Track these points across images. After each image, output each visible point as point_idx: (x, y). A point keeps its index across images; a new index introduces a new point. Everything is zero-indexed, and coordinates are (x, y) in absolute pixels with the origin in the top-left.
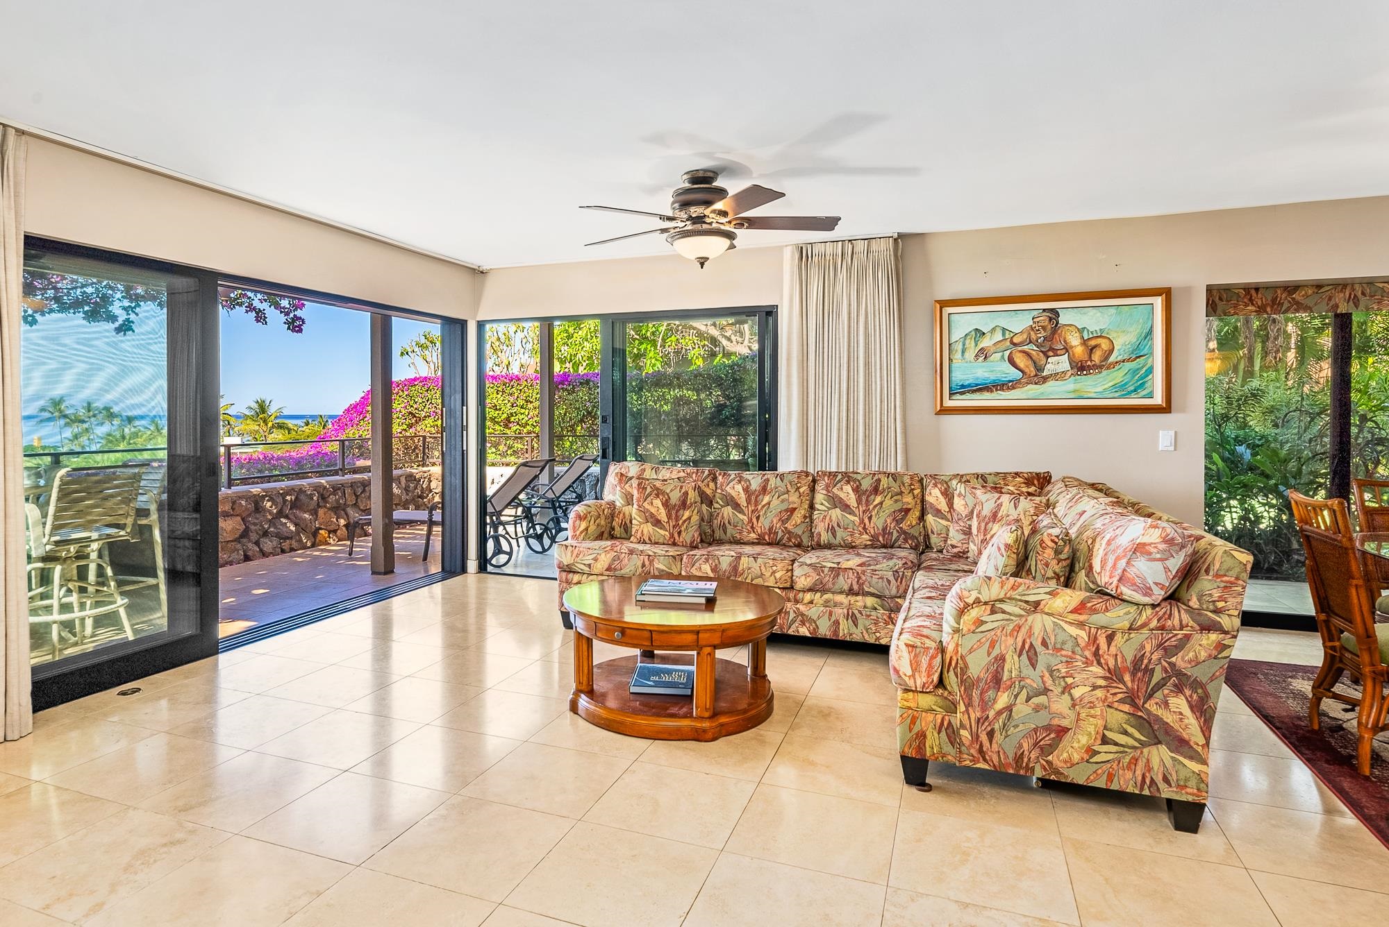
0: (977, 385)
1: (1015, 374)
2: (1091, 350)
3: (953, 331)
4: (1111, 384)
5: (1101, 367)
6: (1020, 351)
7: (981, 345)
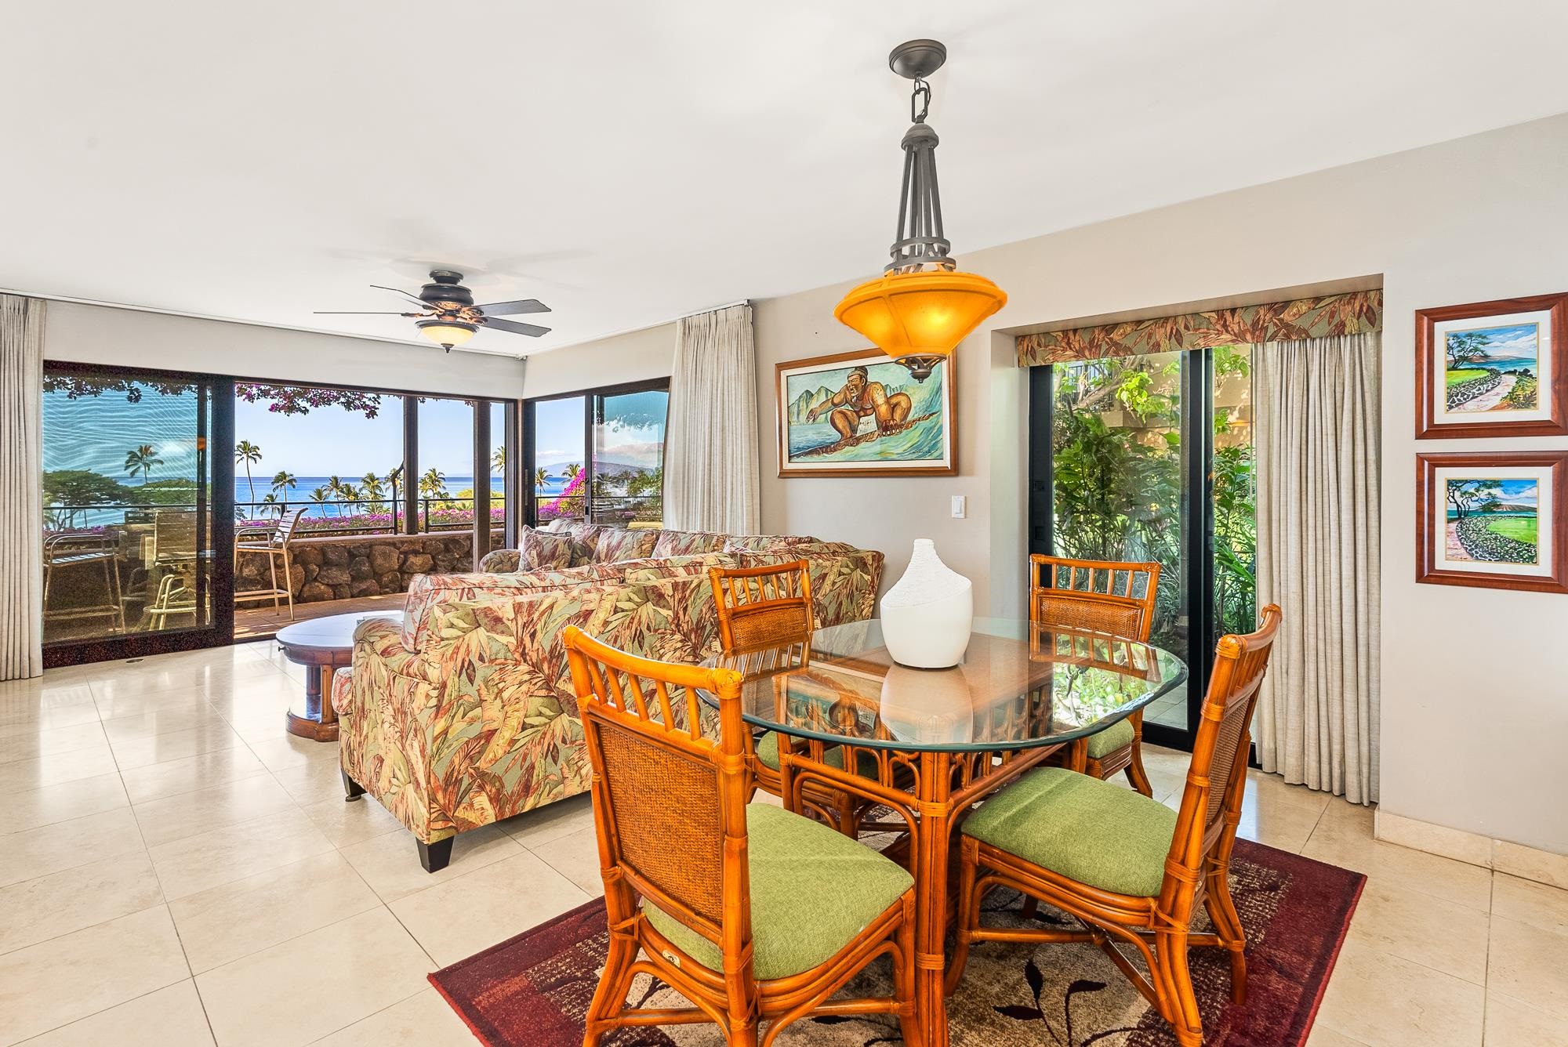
0: (809, 447)
1: (836, 436)
2: (893, 408)
3: (790, 394)
4: (909, 445)
5: (900, 426)
6: (840, 412)
7: (811, 407)
